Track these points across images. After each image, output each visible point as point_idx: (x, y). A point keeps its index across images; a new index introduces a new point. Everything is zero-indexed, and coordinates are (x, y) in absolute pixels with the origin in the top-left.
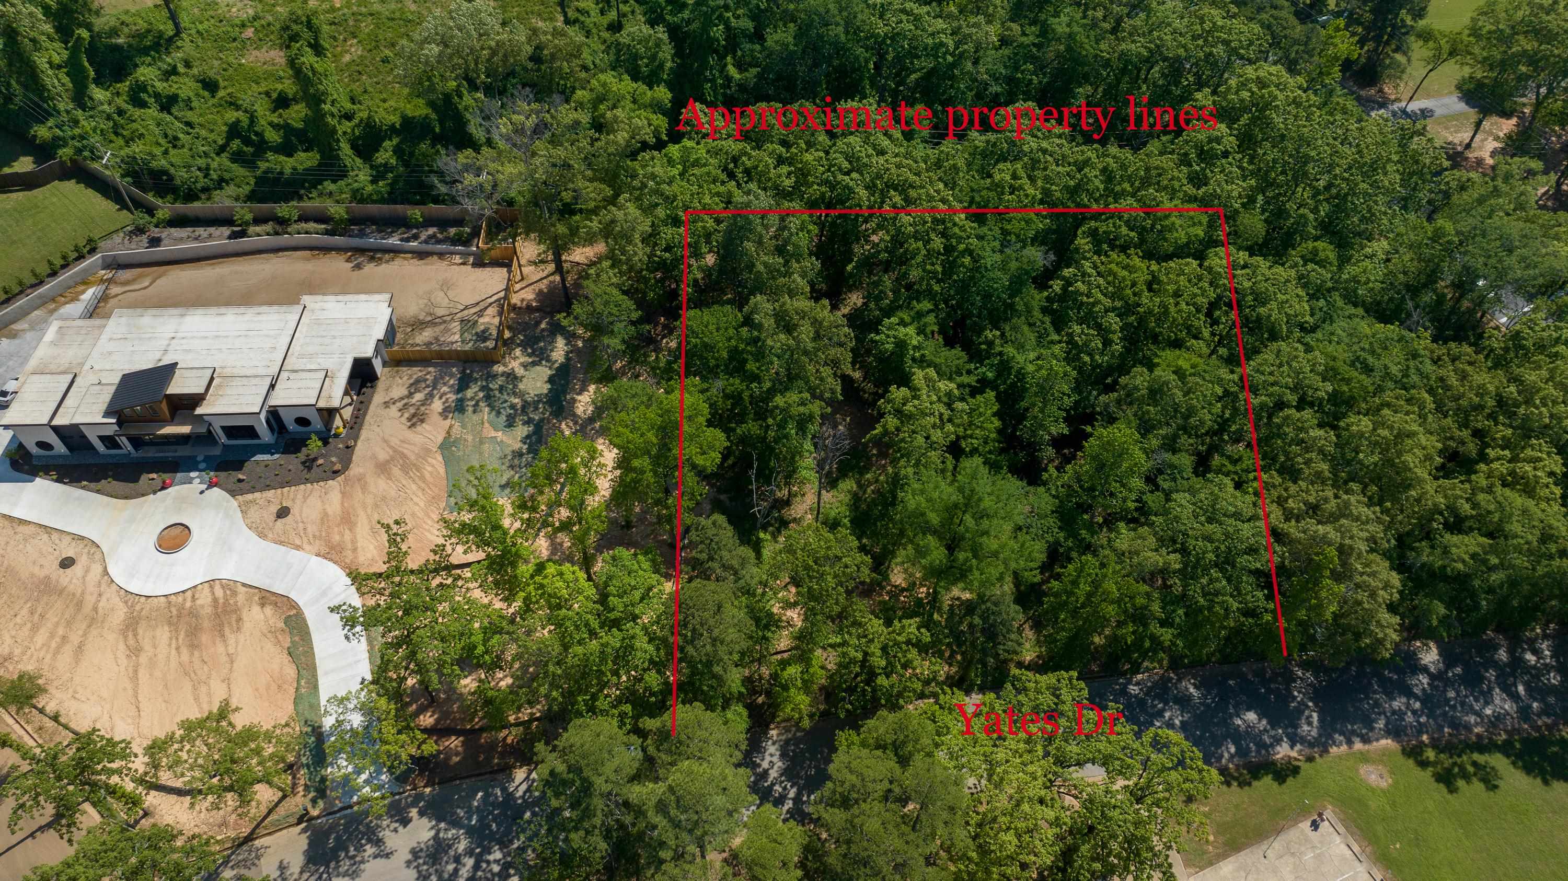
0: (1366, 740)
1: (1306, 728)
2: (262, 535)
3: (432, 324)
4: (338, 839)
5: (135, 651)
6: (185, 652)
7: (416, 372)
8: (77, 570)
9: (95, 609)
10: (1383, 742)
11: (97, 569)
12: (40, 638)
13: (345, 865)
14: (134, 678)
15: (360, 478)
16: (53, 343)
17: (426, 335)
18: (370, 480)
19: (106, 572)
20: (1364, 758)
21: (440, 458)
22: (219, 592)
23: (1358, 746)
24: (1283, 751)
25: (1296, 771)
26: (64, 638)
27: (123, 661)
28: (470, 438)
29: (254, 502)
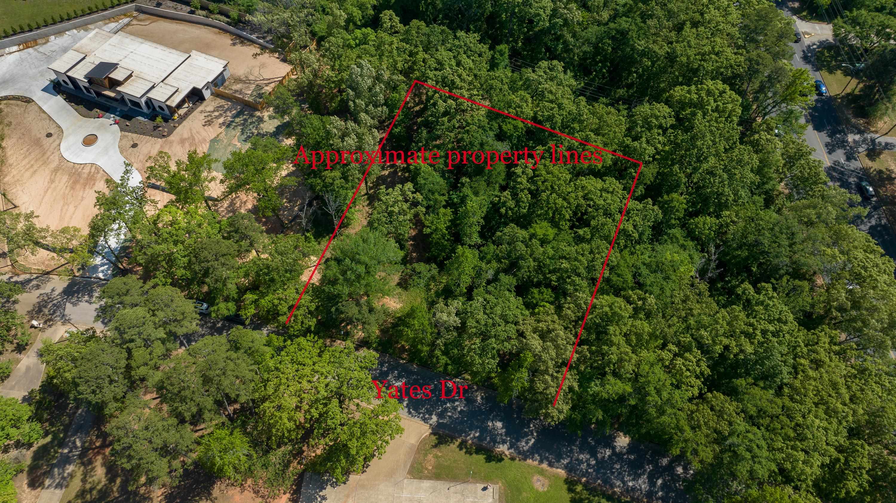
0: (551, 465)
1: (523, 444)
2: (121, 152)
3: (244, 82)
4: (79, 288)
5: (52, 181)
6: (68, 188)
7: (222, 102)
8: (51, 139)
9: (48, 158)
10: (559, 470)
11: (57, 142)
12: (24, 163)
13: (74, 300)
14: (46, 192)
15: (171, 142)
16: (90, 39)
17: (238, 87)
18: (175, 144)
19: (59, 145)
20: (542, 472)
21: (208, 145)
22: (93, 170)
23: (545, 466)
24: (503, 448)
25: (500, 460)
26: (32, 165)
27: (46, 184)
28: (225, 141)
29: (126, 136)
